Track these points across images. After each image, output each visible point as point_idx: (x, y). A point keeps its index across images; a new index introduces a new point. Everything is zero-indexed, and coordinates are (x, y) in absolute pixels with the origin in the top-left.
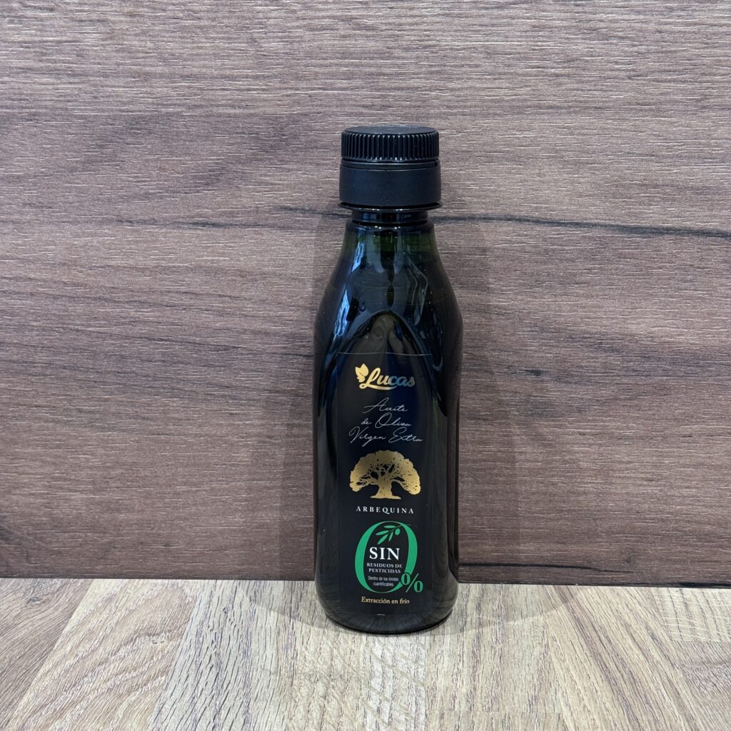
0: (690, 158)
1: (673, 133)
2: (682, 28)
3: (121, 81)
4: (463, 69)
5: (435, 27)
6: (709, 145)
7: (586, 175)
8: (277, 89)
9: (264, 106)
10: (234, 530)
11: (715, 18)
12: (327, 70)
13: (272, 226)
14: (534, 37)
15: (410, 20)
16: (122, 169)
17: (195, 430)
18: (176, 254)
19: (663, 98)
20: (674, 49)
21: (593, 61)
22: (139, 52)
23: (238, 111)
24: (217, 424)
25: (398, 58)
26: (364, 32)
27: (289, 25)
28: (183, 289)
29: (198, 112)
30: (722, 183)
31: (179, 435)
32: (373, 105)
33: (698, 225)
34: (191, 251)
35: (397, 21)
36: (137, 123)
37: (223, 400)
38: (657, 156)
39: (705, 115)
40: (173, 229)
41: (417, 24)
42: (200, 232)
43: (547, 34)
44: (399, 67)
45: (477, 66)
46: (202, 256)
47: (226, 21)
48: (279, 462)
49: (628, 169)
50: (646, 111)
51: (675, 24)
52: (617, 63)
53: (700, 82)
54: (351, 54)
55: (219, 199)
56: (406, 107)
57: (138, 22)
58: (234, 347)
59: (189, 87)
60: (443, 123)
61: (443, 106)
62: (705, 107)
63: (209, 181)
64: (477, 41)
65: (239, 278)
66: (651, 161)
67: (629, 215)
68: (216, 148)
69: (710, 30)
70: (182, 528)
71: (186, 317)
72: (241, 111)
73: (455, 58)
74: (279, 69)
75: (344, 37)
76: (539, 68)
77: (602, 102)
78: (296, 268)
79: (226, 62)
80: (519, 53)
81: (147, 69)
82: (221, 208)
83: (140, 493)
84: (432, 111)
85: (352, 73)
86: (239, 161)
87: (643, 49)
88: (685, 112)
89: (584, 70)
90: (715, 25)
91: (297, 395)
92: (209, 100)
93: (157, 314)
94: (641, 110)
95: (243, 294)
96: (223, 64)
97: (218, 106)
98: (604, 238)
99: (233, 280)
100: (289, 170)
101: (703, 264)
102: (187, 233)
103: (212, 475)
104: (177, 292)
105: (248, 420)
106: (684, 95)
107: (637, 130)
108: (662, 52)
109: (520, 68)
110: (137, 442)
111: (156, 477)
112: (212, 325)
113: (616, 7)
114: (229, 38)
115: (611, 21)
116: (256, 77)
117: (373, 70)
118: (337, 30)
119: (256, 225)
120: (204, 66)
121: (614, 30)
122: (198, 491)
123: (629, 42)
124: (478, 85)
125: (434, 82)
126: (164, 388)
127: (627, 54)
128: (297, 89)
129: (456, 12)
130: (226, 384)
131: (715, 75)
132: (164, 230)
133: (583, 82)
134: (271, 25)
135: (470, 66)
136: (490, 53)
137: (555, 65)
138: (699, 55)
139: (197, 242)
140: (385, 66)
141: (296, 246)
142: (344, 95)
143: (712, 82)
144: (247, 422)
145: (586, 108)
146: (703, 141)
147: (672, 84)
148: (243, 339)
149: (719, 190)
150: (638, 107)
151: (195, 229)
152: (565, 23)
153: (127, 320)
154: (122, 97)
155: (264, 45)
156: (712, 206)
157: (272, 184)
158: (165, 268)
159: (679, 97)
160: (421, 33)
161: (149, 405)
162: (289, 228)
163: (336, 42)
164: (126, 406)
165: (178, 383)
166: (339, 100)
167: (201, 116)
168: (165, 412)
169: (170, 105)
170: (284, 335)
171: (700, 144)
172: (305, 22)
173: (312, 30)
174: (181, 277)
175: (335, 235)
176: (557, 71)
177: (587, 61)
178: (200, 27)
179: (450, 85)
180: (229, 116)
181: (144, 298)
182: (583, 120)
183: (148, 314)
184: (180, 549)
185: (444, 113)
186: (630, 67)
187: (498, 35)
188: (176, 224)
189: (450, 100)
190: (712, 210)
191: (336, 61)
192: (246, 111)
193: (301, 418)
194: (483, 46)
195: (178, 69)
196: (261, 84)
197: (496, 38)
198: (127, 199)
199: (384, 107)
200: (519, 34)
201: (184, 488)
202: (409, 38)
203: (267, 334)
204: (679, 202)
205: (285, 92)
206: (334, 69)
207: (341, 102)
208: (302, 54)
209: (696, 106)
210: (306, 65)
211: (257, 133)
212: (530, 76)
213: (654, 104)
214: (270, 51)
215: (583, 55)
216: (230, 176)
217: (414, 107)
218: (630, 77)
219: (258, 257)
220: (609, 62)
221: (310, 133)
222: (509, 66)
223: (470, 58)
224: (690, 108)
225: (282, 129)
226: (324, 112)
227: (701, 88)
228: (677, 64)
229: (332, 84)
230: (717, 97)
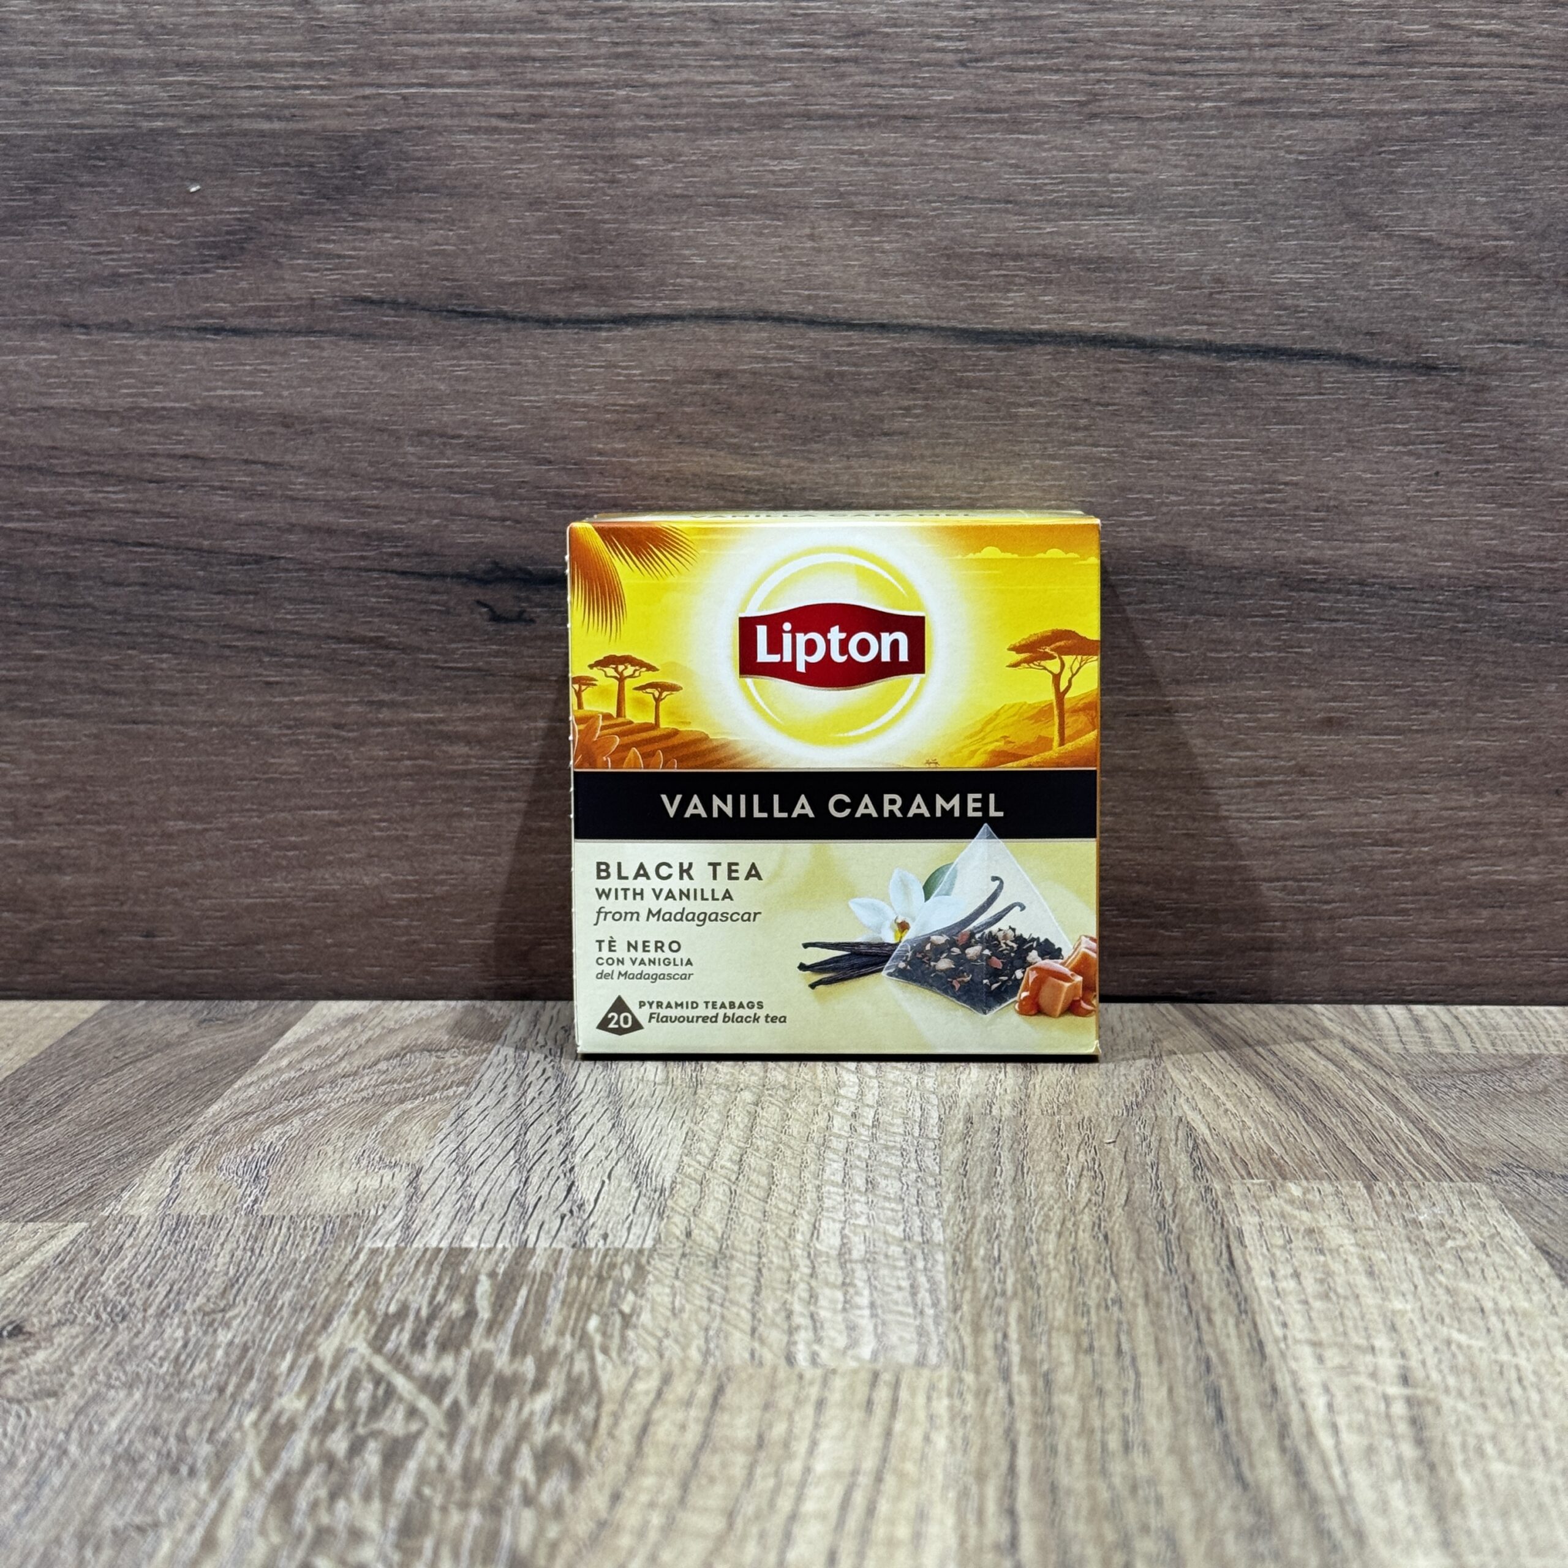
0: (1074, 205)
1: (1043, 162)
3: (72, 74)
4: (673, 50)
6: (1105, 183)
7: (893, 237)
8: (346, 86)
9: (323, 117)
10: (274, 905)
12: (433, 52)
13: (340, 333)
16: (70, 230)
17: (201, 714)
18: (167, 384)
19: (1021, 100)
20: (1036, 13)
21: (897, 35)
22: (103, 22)
23: (276, 126)
24: (243, 703)
25: (558, 30)
28: (180, 449)
29: (207, 127)
30: (1132, 251)
31: (173, 723)
32: (517, 114)
33: (1096, 326)
34: (195, 380)
36: (98, 148)
37: (252, 658)
38: (1015, 203)
39: (1096, 128)
40: (163, 339)
42: (210, 345)
44: (559, 44)
45: (696, 44)
46: (215, 389)
48: (355, 774)
49: (967, 226)
50: (992, 122)
52: (939, 38)
53: (1085, 71)
54: (476, 23)
55: (244, 284)
56: (575, 117)
58: (272, 558)
59: (191, 84)
60: (640, 144)
61: (639, 115)
62: (1095, 116)
63: (227, 251)
65: (280, 430)
66: (1007, 211)
67: (973, 309)
68: (237, 192)
70: (176, 902)
71: (186, 501)
72: (284, 124)
73: (658, 30)
74: (348, 51)
76: (806, 46)
77: (919, 107)
78: (384, 409)
79: (257, 39)
80: (769, 21)
81: (118, 52)
82: (246, 300)
83: (100, 834)
84: (620, 125)
85: (477, 56)
86: (278, 214)
87: (984, 13)
88: (1061, 125)
89: (883, 50)
91: (387, 647)
92: (225, 106)
93: (133, 496)
94: (985, 121)
95: (289, 458)
96: (251, 43)
97: (241, 116)
98: (931, 351)
99: (270, 433)
100: (369, 232)
101: (1106, 398)
102: (187, 347)
103: (232, 799)
104: (169, 456)
105: (300, 694)
106: (1058, 94)
107: (979, 155)
108: (1017, 19)
109: (773, 47)
110: (96, 737)
111: (130, 803)
112: (234, 516)
116: (310, 66)
117: (514, 51)
119: (310, 332)
120: (218, 47)
122: (207, 830)
124: (700, 78)
125: (622, 71)
126: (145, 635)
127: (955, 23)
128: (380, 86)
130: (258, 627)
131: (1109, 58)
132: (144, 343)
133: (881, 72)
135: (683, 44)
136: (718, 22)
137: (832, 42)
138: (1083, 25)
139: (204, 363)
140: (536, 44)
141: (383, 368)
142: (464, 95)
143: (1106, 71)
144: (297, 699)
145: (889, 118)
146: (1095, 175)
147: (1036, 75)
148: (288, 543)
149: (1126, 263)
150: (979, 116)
151: (202, 339)
153: (78, 508)
154: (72, 102)
155: (322, 8)
156: (1116, 290)
157: (339, 256)
158: (147, 412)
159: (1052, 98)
161: (118, 667)
162: (369, 336)
165: (169, 624)
166: (454, 105)
168: (145, 681)
169: (158, 116)
170: (364, 534)
171: (1090, 180)
174: (176, 428)
175: (452, 348)
176: (840, 52)
177: (887, 35)
179: (651, 78)
180: (262, 134)
181: (109, 467)
182: (887, 138)
183: (117, 496)
184: (173, 943)
185: (642, 128)
186: (962, 45)
188: (167, 329)
189: (650, 105)
190: (1117, 299)
191: (448, 36)
192: (292, 126)
194: (706, 9)
195: (170, 53)
196: (317, 77)
198: (79, 286)
199: (535, 117)
203: (332, 532)
204: (1059, 285)
205: (361, 92)
206: (446, 50)
207: (459, 108)
208: (389, 25)
209: (1079, 113)
210: (397, 44)
211: (311, 165)
212: (790, 61)
213: (1007, 110)
214: (332, 20)
215: (879, 24)
216: (264, 241)
217: (588, 117)
218: (962, 64)
219: (316, 391)
220: (925, 36)
221: (404, 164)
222: (751, 43)
223: (683, 30)
224: (1068, 117)
225: (355, 156)
226: (430, 127)
227: (1086, 82)
228: (1043, 39)
229: (442, 76)
230: (1116, 97)
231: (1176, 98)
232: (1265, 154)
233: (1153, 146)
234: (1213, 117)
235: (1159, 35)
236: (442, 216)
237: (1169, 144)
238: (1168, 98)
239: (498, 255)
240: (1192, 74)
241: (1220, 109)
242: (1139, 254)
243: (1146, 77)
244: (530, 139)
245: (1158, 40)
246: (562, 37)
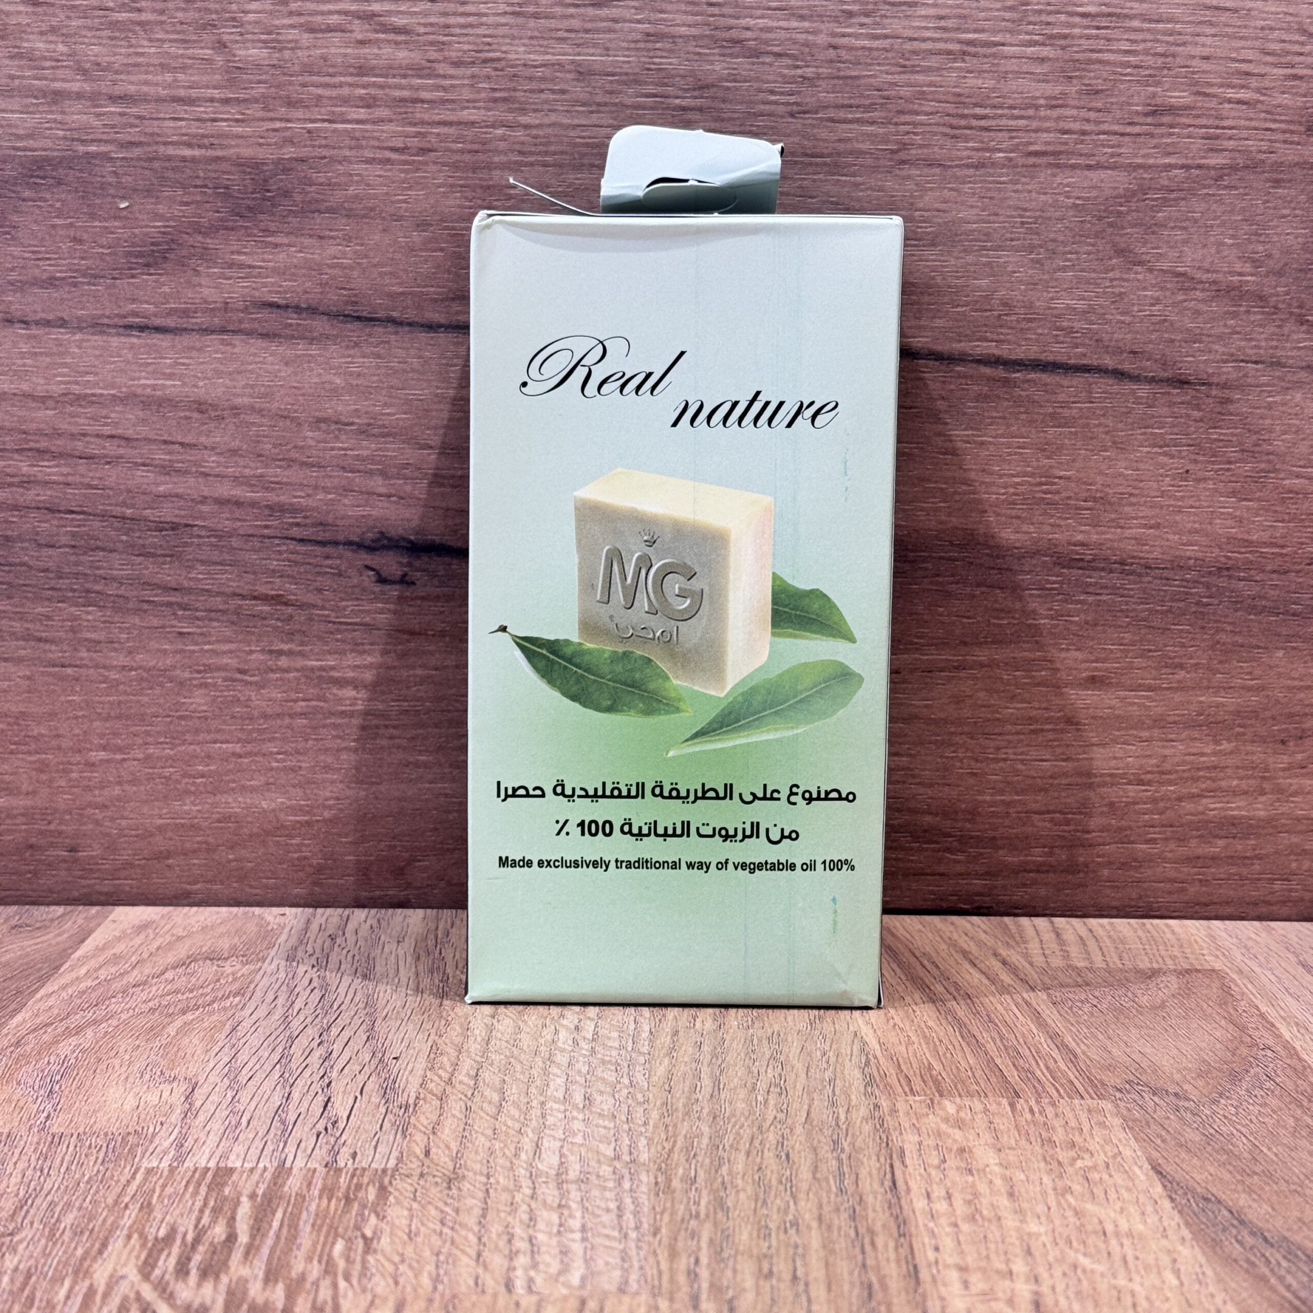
1: (859, 200)
2: (866, 43)
3: (15, 103)
4: (543, 96)
5: (500, 31)
6: (911, 219)
8: (258, 120)
9: (237, 146)
10: (183, 825)
11: (914, 28)
12: (334, 93)
13: (249, 333)
14: (648, 50)
15: (461, 20)
16: (13, 239)
17: (121, 659)
18: (96, 374)
19: (841, 147)
20: (853, 73)
21: (737, 89)
22: (45, 58)
23: (197, 152)
24: (158, 650)
25: (444, 77)
26: (391, 36)
27: (277, 22)
28: (107, 430)
29: (136, 152)
30: (933, 278)
31: (97, 666)
32: (407, 148)
34: (122, 370)
35: (442, 20)
36: (39, 168)
37: (167, 611)
39: (904, 173)
40: (93, 334)
41: (471, 26)
42: (134, 340)
43: (668, 46)
44: (445, 89)
45: (563, 92)
46: (139, 379)
47: (180, 15)
48: (256, 713)
50: (817, 165)
51: (857, 36)
52: (772, 92)
53: (896, 124)
54: (373, 68)
55: (166, 289)
56: (457, 151)
57: (45, 14)
58: (187, 525)
59: (122, 114)
61: (513, 151)
62: (903, 162)
63: (151, 260)
64: (564, 54)
65: (196, 415)
68: (162, 209)
69: (908, 46)
70: (97, 823)
71: (112, 475)
72: (203, 151)
73: (531, 79)
74: (261, 90)
75: (362, 43)
76: (655, 96)
78: (287, 399)
79: (181, 76)
80: (626, 74)
81: (57, 85)
82: (168, 302)
83: (31, 762)
84: (496, 159)
85: (374, 98)
86: (198, 229)
87: (809, 72)
88: (875, 169)
89: (724, 101)
90: (915, 39)
91: (286, 604)
92: (152, 134)
93: (65, 470)
94: (811, 164)
95: (203, 439)
96: (175, 81)
97: (166, 144)
99: (187, 418)
100: (276, 246)
102: (115, 341)
103: (147, 733)
104: (98, 436)
105: (209, 643)
106: (873, 143)
107: (804, 193)
108: (838, 78)
109: (630, 96)
110: (29, 678)
111: (58, 736)
112: (153, 488)
113: (769, 9)
114: (185, 41)
115: (761, 30)
116: (226, 101)
117: (406, 94)
118: (351, 31)
119: (223, 331)
120: (146, 83)
121: (767, 42)
122: (124, 760)
123: (790, 62)
124: (566, 121)
125: (499, 113)
126: (74, 591)
127: (786, 80)
128: (288, 121)
129: (531, 9)
130: (173, 585)
131: (917, 113)
132: (78, 337)
133: (722, 120)
134: (249, 23)
135: (553, 91)
136: (583, 73)
137: (681, 93)
138: (895, 84)
139: (130, 356)
140: (425, 88)
141: (287, 364)
142: (362, 130)
143: (915, 124)
144: (207, 647)
147: (855, 126)
148: (200, 512)
150: (806, 160)
151: (128, 336)
152: (694, 31)
153: (16, 480)
154: (16, 127)
155: (238, 52)
156: (919, 311)
157: (250, 267)
158: (79, 397)
159: (867, 146)
160: (478, 40)
161: (49, 618)
162: (275, 335)
163: (349, 51)
164: (10, 619)
165: (95, 581)
166: (353, 138)
167: (139, 159)
168: (73, 630)
169: (93, 141)
170: (267, 506)
172: (302, 20)
173: (312, 31)
174: (104, 412)
175: (347, 347)
176: (685, 103)
177: (728, 88)
178: (139, 23)
179: (524, 120)
180: (184, 159)
181: (43, 444)
183: (51, 470)
184: (92, 857)
185: (516, 162)
186: (792, 99)
187: (595, 45)
188: (97, 326)
189: (523, 143)
190: (919, 318)
191: (349, 79)
192: (210, 153)
193: (292, 641)
194: (573, 62)
195: (104, 87)
196: (233, 111)
197: (591, 51)
198: (21, 287)
199: (423, 151)
200: (625, 45)
201: (102, 755)
202: (460, 47)
203: (238, 504)
205: (271, 125)
206: (346, 91)
207: (357, 142)
208: (297, 68)
209: (891, 160)
210: (304, 85)
211: (227, 187)
212: (644, 108)
213: (830, 155)
214: (247, 62)
215: (722, 79)
216: (184, 252)
217: (470, 152)
218: (792, 115)
219: (227, 382)
220: (760, 91)
221: (308, 189)
222: (611, 93)
223: (553, 80)
224: (882, 162)
225: (265, 181)
226: (331, 157)
227: (897, 133)
228: (862, 96)
229: (342, 114)
230: (921, 146)
231: (973, 149)
232: (1049, 199)
233: (952, 189)
234: (1004, 166)
235: (960, 95)
236: (340, 234)
237: (966, 188)
238: (967, 149)
239: (388, 269)
240: (987, 129)
241: (1010, 159)
242: (939, 280)
243: (948, 130)
244: (418, 170)
245: (959, 99)
246: (448, 82)
